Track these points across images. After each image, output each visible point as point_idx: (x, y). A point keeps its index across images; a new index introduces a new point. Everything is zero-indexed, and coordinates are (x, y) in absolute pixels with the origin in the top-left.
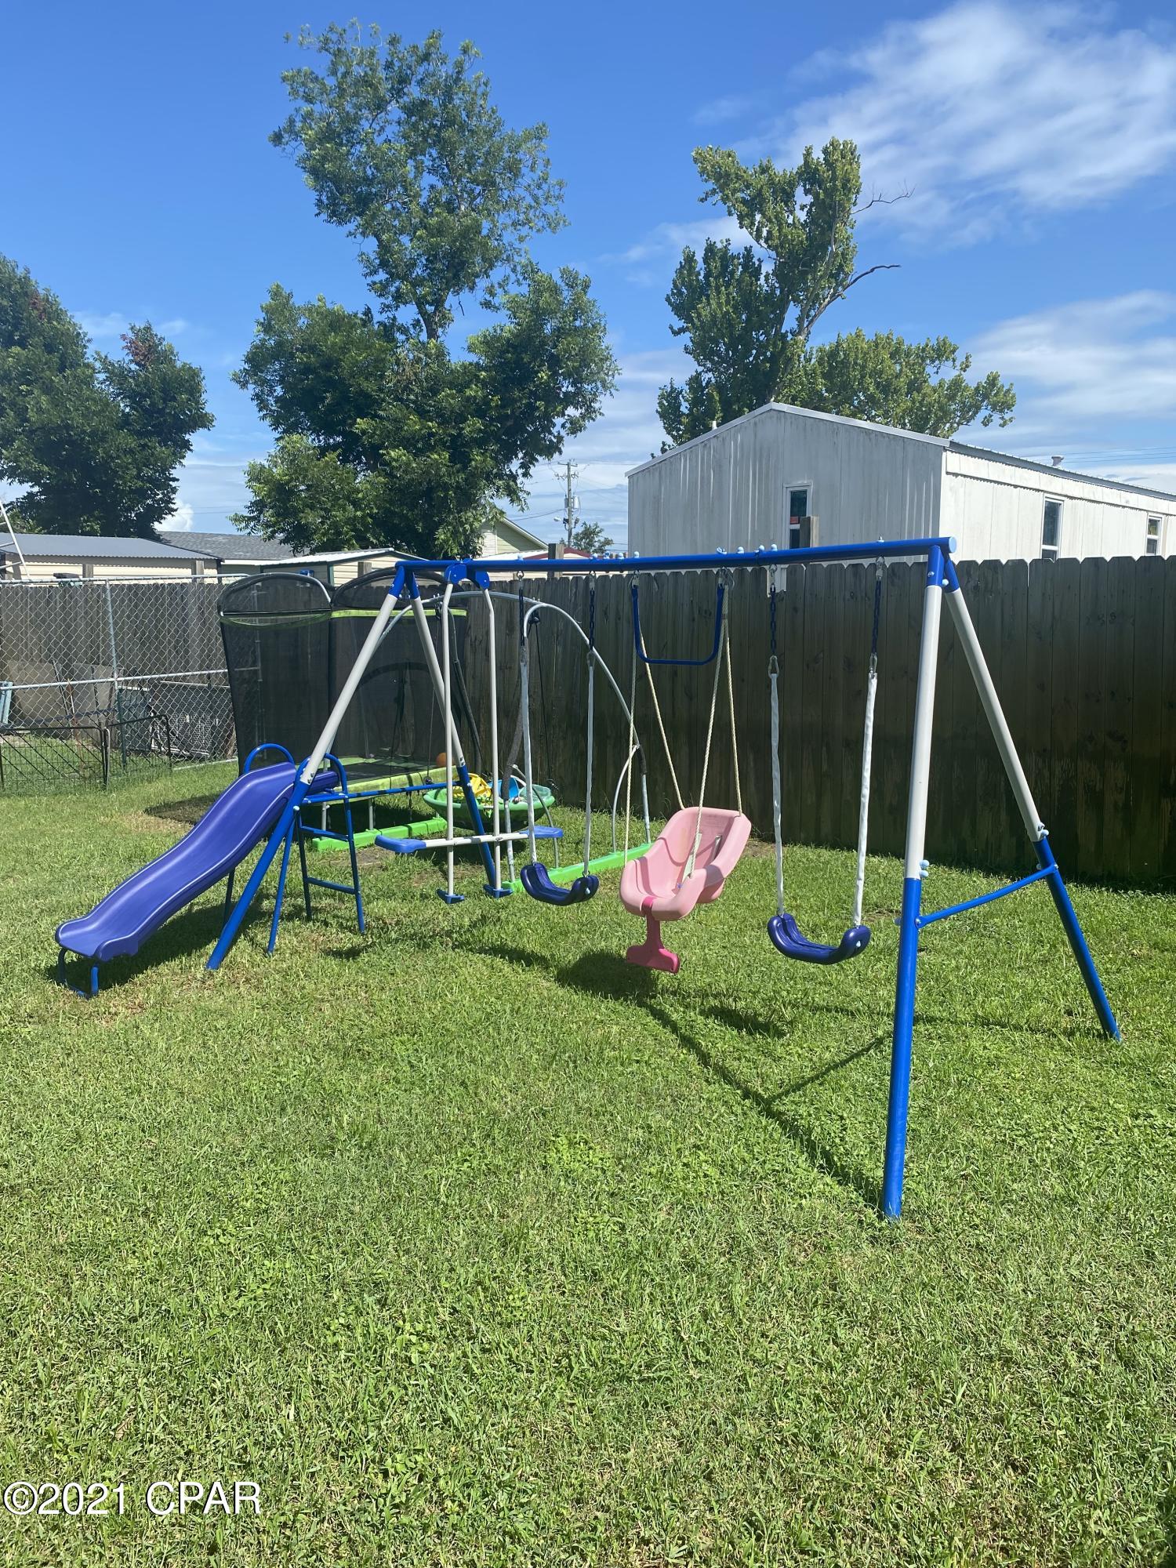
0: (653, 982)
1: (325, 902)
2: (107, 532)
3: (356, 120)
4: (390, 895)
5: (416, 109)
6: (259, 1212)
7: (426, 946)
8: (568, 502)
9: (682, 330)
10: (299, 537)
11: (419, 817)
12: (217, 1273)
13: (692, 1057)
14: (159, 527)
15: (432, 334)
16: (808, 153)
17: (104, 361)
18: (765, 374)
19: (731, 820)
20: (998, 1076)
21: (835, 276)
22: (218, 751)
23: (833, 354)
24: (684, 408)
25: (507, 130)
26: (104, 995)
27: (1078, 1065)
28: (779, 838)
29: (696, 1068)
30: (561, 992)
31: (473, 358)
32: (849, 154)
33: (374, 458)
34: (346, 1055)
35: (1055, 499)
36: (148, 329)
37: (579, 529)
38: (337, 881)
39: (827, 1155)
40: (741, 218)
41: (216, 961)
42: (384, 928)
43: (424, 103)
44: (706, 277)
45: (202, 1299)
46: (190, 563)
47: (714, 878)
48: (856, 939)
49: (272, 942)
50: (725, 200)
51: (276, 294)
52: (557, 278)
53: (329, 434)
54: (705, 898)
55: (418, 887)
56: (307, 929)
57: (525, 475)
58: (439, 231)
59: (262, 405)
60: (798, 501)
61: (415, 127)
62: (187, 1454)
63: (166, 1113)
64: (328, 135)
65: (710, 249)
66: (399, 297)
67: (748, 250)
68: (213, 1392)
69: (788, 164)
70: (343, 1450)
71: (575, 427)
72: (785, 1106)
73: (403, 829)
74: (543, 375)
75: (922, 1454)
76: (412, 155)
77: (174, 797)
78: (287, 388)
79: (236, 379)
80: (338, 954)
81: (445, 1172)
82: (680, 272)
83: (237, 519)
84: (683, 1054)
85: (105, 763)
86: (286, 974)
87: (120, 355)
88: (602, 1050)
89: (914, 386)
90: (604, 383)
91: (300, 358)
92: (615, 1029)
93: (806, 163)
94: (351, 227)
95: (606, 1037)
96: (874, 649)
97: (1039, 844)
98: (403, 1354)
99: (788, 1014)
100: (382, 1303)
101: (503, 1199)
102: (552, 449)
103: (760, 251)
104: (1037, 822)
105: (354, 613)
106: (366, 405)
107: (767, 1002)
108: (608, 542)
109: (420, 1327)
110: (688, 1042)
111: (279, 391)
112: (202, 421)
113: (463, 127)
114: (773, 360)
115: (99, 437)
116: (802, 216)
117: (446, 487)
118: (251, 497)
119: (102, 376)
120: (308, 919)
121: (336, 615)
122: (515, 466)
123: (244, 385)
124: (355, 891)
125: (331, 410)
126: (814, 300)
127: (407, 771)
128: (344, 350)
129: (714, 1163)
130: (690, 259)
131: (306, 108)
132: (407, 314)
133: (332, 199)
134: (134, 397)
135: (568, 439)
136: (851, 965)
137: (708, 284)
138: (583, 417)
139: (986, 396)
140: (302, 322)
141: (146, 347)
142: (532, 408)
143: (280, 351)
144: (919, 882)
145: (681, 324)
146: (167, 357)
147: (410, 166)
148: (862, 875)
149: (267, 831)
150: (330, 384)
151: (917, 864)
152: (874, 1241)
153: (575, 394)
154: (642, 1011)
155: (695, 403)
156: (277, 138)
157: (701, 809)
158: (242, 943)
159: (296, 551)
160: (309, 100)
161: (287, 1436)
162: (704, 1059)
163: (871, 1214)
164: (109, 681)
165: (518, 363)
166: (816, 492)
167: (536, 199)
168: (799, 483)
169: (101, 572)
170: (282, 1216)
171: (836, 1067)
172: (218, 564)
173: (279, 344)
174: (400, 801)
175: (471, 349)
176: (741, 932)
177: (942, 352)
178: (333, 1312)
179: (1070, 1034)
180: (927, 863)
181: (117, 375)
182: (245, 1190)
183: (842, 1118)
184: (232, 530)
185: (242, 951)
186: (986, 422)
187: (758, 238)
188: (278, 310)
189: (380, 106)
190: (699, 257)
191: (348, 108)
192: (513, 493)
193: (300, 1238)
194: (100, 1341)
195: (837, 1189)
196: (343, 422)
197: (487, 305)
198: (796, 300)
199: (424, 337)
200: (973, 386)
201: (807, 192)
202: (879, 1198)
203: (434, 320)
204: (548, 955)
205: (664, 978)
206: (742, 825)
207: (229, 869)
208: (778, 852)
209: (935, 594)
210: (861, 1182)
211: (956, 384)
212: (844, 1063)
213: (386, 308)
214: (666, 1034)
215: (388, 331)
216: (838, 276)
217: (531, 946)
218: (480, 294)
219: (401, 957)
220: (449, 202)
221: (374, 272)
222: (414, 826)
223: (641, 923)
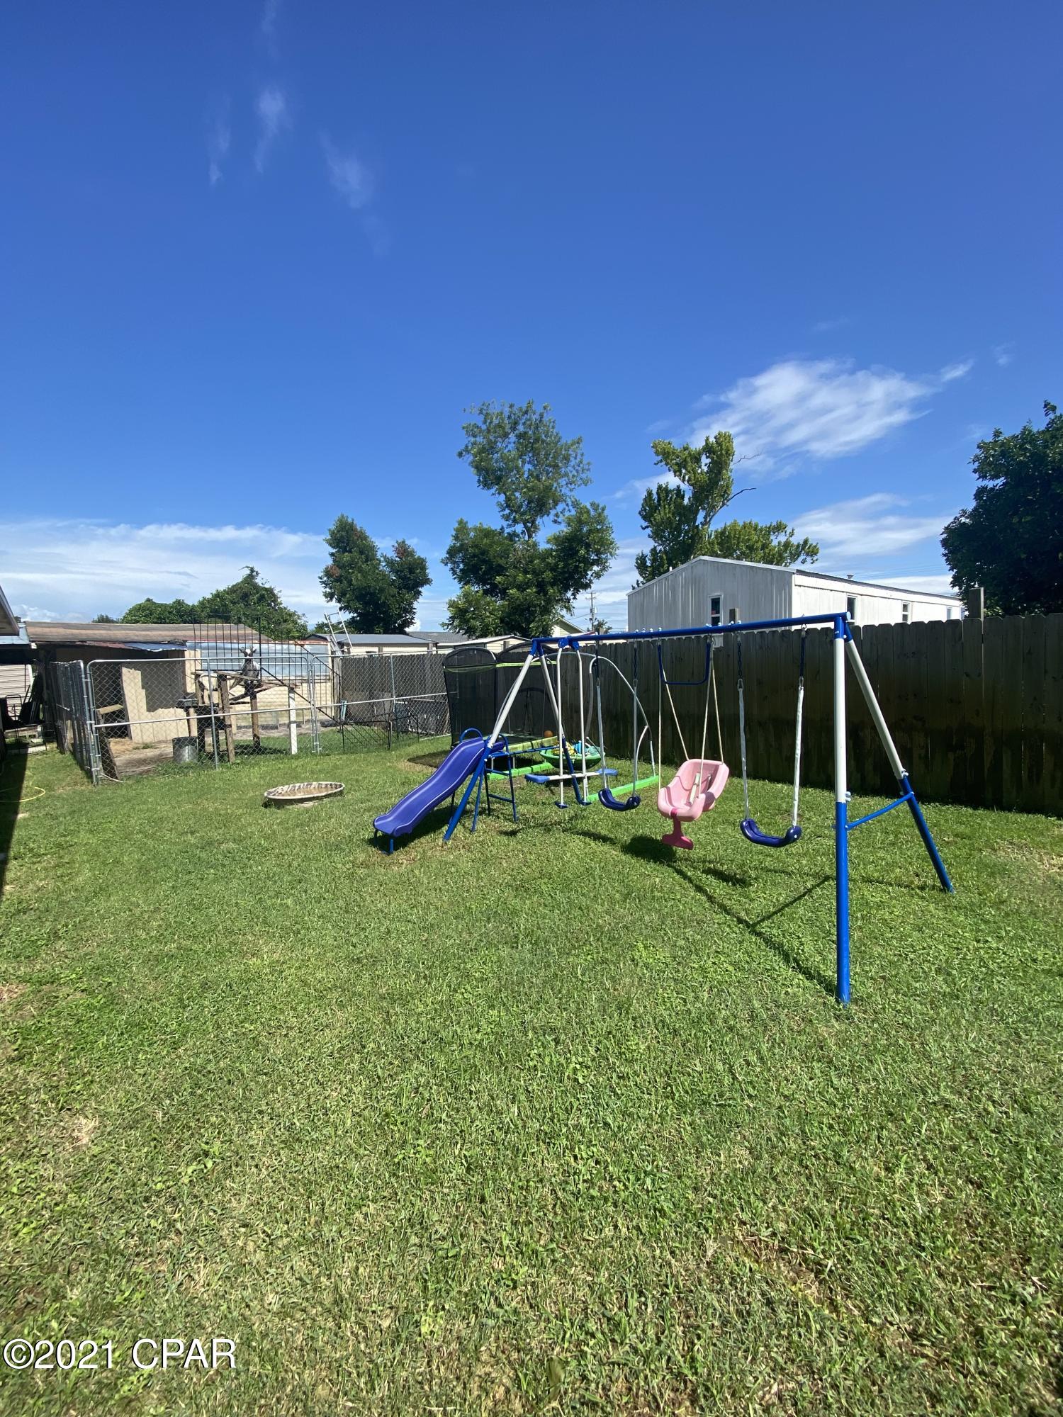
0: (674, 854)
1: (496, 806)
2: (385, 632)
3: (496, 442)
4: (527, 803)
5: (521, 436)
6: (482, 980)
7: (549, 830)
8: (591, 610)
9: (647, 527)
10: (470, 632)
11: (536, 763)
12: (465, 1017)
13: (704, 898)
14: (407, 630)
15: (530, 536)
16: (707, 439)
17: (385, 557)
18: (689, 545)
19: (717, 767)
20: (885, 913)
21: (723, 496)
22: (439, 730)
23: (723, 533)
24: (649, 564)
25: (563, 441)
26: (395, 854)
27: (932, 908)
28: (744, 774)
29: (707, 905)
30: (624, 857)
31: (549, 546)
32: (728, 438)
33: (504, 593)
34: (517, 889)
35: (852, 596)
36: (404, 542)
37: (596, 623)
38: (501, 795)
39: (795, 960)
40: (675, 472)
41: (447, 837)
42: (527, 820)
43: (525, 433)
44: (659, 501)
45: (459, 1031)
46: (426, 645)
47: (710, 798)
48: (794, 833)
49: (473, 827)
50: (667, 464)
51: (461, 522)
52: (589, 506)
53: (484, 584)
54: (706, 809)
55: (542, 798)
56: (489, 820)
57: (575, 598)
58: (533, 489)
59: (454, 573)
60: (716, 603)
61: (522, 444)
62: (461, 1132)
63: (430, 919)
64: (481, 451)
65: (660, 488)
66: (515, 521)
67: (678, 487)
68: (471, 1092)
69: (697, 444)
70: (548, 1138)
71: (598, 575)
72: (764, 928)
73: (529, 768)
74: (582, 552)
75: (909, 1171)
76: (521, 456)
77: (420, 753)
78: (465, 564)
79: (443, 561)
80: (506, 833)
81: (581, 961)
82: (645, 500)
83: (443, 625)
84: (698, 896)
85: (389, 737)
86: (482, 843)
87: (392, 554)
88: (652, 892)
89: (764, 547)
90: (611, 553)
91: (470, 550)
92: (657, 880)
93: (707, 444)
94: (493, 490)
95: (654, 885)
96: (802, 675)
97: (902, 781)
98: (573, 1076)
99: (753, 874)
100: (557, 1041)
101: (613, 979)
102: (587, 586)
103: (685, 487)
104: (901, 768)
105: (506, 665)
106: (500, 570)
107: (741, 866)
108: (610, 628)
109: (580, 1060)
110: (699, 889)
111: (461, 566)
112: (427, 581)
113: (543, 442)
114: (692, 538)
115: (382, 590)
116: (705, 469)
117: (535, 606)
118: (449, 615)
119: (384, 564)
120: (489, 815)
121: (498, 666)
122: (569, 594)
123: (446, 564)
124: (512, 801)
125: (485, 573)
126: (712, 508)
127: (531, 740)
128: (491, 546)
129: (730, 963)
130: (650, 494)
131: (472, 439)
132: (519, 528)
133: (485, 478)
134: (397, 572)
135: (595, 581)
136: (794, 848)
137: (659, 505)
138: (601, 570)
139: (803, 549)
140: (472, 534)
141: (403, 550)
142: (577, 567)
143: (462, 548)
144: (845, 805)
145: (646, 524)
146: (411, 554)
147: (520, 462)
148: (797, 798)
149: (472, 770)
150: (484, 562)
151: (843, 794)
152: (837, 1018)
153: (598, 560)
154: (670, 870)
155: (654, 561)
156: (460, 455)
157: (703, 761)
158: (459, 827)
159: (469, 638)
160: (474, 436)
161: (516, 1126)
162: (711, 899)
163: (832, 999)
164: (390, 700)
165: (571, 548)
166: (725, 598)
167: (577, 471)
168: (716, 594)
169: (387, 651)
170: (494, 982)
171: (787, 905)
172: (436, 645)
173: (461, 545)
174: (527, 756)
175: (548, 542)
176: (713, 826)
177: (779, 528)
178: (531, 1046)
179: (922, 888)
180: (849, 793)
181: (390, 563)
182: (473, 965)
183: (799, 937)
184: (441, 630)
185: (459, 831)
186: (803, 562)
187: (683, 481)
188: (462, 529)
189: (506, 435)
190: (654, 492)
191: (491, 438)
192: (568, 609)
193: (506, 997)
194: (409, 1055)
195: (808, 983)
196: (490, 579)
197: (555, 522)
198: (704, 509)
199: (526, 538)
200: (796, 544)
201: (707, 457)
202: (836, 990)
203: (531, 529)
204: (613, 836)
205: (680, 851)
206: (724, 769)
207: (452, 793)
208: (746, 783)
209: (840, 643)
210: (821, 980)
211: (787, 545)
212: (792, 903)
213: (509, 526)
214: (687, 884)
215: (512, 536)
216: (725, 496)
217: (604, 832)
218: (552, 517)
219: (535, 835)
220: (537, 476)
221: (504, 510)
222: (534, 767)
223: (670, 822)
